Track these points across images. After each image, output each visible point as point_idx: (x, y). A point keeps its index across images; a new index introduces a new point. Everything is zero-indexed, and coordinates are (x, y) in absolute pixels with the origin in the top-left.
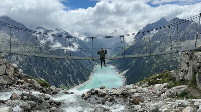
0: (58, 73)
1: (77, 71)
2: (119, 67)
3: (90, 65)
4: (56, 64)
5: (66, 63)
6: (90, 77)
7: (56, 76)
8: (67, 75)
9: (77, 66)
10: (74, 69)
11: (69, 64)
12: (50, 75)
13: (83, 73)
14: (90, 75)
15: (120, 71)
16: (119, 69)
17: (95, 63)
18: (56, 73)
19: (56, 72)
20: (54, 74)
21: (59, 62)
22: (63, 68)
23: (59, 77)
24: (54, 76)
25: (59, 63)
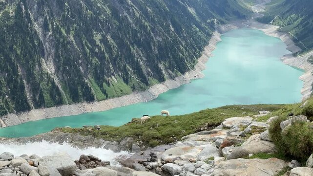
0: (104, 41)
1: (160, 39)
2: (297, 34)
3: (203, 25)
4: (100, 14)
5: (129, 14)
6: (200, 60)
7: (97, 50)
8: (131, 50)
9: (162, 25)
10: (152, 34)
11: (138, 15)
12: (83, 45)
13: (178, 48)
14: (200, 56)
15: (298, 49)
16: (295, 41)
17: (220, 18)
18: (98, 43)
19: (97, 37)
20: (93, 43)
21: (109, 7)
22: (119, 29)
23: (107, 55)
24: (92, 50)
25: (108, 12)
